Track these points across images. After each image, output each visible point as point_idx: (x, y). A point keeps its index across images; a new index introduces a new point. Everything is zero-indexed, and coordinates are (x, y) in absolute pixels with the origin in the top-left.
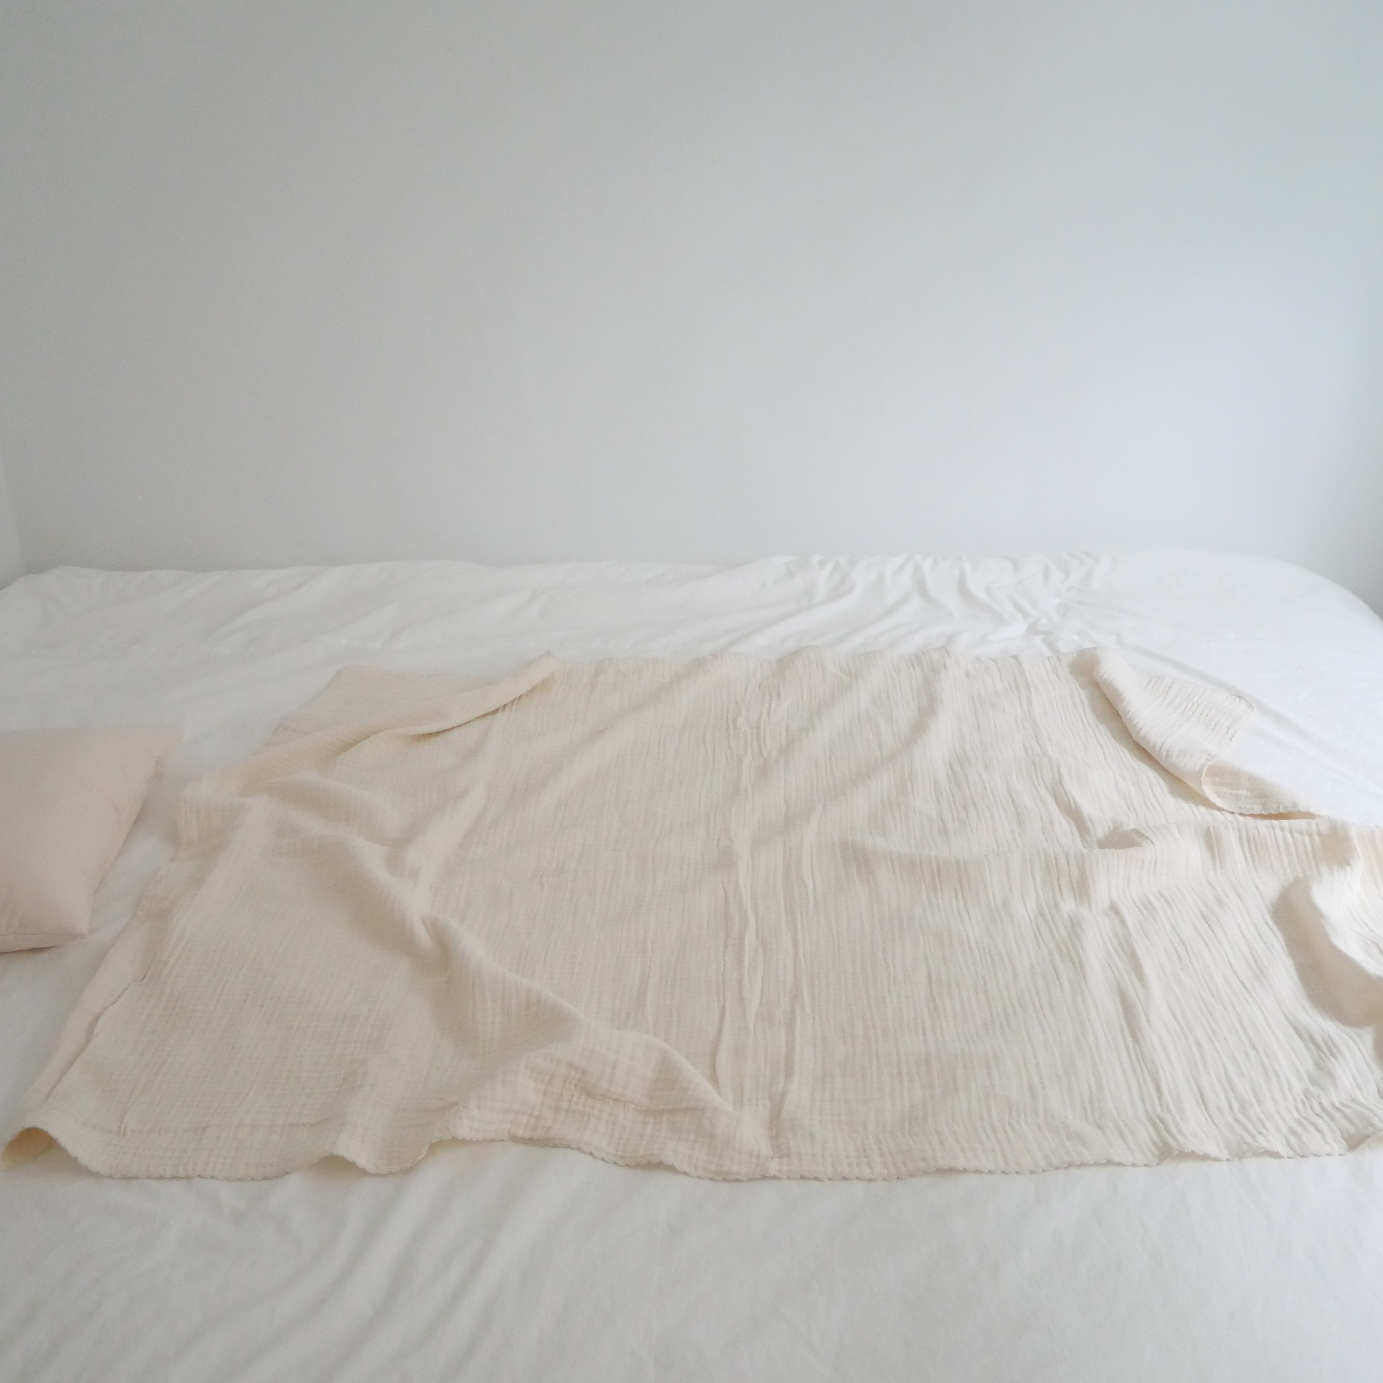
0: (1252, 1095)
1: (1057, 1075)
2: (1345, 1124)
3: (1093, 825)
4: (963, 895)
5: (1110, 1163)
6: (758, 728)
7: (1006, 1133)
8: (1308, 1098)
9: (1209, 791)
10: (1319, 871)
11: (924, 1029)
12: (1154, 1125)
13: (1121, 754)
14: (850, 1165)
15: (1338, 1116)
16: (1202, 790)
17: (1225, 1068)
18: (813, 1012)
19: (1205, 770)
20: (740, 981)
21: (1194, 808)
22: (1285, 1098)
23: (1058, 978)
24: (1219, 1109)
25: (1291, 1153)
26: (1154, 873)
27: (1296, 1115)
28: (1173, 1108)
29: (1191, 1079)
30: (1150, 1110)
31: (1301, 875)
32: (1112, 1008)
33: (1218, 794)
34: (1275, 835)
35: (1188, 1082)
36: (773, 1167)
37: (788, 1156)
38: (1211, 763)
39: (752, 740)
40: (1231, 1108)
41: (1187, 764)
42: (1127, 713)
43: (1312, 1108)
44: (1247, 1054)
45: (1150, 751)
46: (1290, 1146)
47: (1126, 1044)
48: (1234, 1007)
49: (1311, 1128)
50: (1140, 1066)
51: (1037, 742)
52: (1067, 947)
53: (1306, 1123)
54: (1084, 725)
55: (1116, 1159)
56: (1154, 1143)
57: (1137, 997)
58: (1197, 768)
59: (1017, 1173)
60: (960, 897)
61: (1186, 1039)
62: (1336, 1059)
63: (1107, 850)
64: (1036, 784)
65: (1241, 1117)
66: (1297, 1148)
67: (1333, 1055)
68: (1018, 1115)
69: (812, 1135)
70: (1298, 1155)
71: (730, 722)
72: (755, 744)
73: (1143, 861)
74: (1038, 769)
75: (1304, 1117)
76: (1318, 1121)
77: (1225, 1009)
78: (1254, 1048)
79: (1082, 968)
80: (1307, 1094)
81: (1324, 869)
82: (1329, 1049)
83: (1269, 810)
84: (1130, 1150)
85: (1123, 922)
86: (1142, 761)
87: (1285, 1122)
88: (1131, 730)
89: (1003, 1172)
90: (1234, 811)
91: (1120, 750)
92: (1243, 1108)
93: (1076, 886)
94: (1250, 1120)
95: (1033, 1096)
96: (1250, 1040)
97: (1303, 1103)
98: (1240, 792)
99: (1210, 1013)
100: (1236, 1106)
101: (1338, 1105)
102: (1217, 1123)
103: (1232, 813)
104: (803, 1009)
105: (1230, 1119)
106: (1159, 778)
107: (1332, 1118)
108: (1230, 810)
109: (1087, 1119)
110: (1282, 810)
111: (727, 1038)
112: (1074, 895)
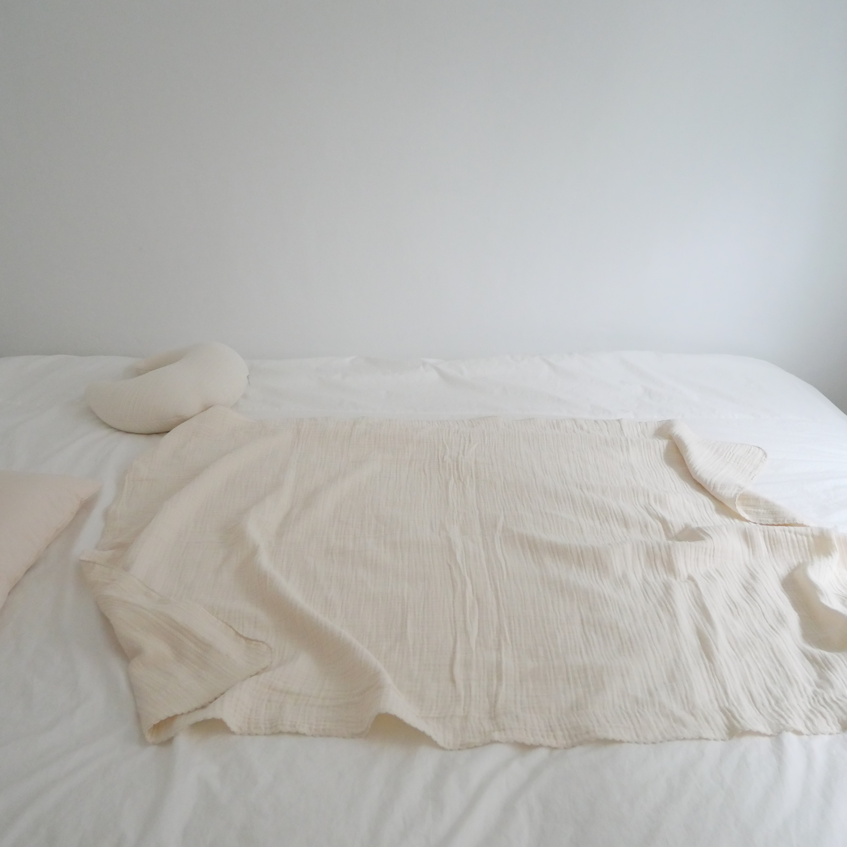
0: (782, 695)
1: (665, 683)
2: (840, 713)
3: (672, 526)
4: (598, 569)
5: (700, 738)
6: (457, 462)
7: (636, 716)
8: (816, 696)
9: (740, 510)
10: (812, 559)
11: (581, 652)
12: (725, 714)
13: (686, 486)
14: (543, 736)
15: (835, 707)
16: (737, 509)
17: (764, 680)
18: (512, 642)
19: (738, 496)
20: (465, 621)
21: (732, 520)
22: (802, 696)
23: (661, 622)
24: (763, 705)
25: (807, 732)
26: (713, 556)
27: (810, 707)
28: (736, 704)
29: (745, 687)
30: (722, 705)
31: (801, 561)
32: (695, 642)
33: (746, 512)
34: (786, 535)
35: (743, 689)
36: (496, 736)
37: (504, 730)
38: (741, 492)
39: (453, 469)
40: (770, 704)
41: (727, 493)
42: (689, 460)
43: (819, 701)
44: (777, 670)
45: (703, 485)
46: (806, 726)
47: (705, 664)
48: (768, 640)
49: (819, 715)
50: (714, 677)
51: (634, 478)
52: (664, 602)
53: (816, 712)
54: (662, 467)
55: (704, 736)
56: (726, 726)
57: (709, 634)
58: (733, 496)
59: (645, 743)
60: (596, 570)
61: (740, 661)
62: (831, 671)
63: (684, 542)
64: (635, 503)
65: (777, 708)
66: (811, 729)
67: (829, 669)
68: (643, 706)
69: (517, 717)
70: (813, 733)
71: (440, 458)
72: (456, 472)
73: (706, 549)
74: (635, 493)
75: (814, 708)
76: (823, 710)
77: (762, 641)
78: (781, 665)
79: (675, 616)
80: (815, 693)
81: (815, 558)
82: (826, 665)
83: (778, 522)
84: (713, 730)
85: (697, 586)
86: (698, 491)
87: (803, 711)
88: (691, 471)
89: (636, 743)
90: (756, 522)
91: (685, 484)
92: (777, 702)
93: (666, 564)
94: (782, 710)
95: (651, 694)
96: (778, 661)
97: (813, 699)
98: (759, 510)
99: (753, 644)
100: (773, 702)
101: (835, 699)
102: (762, 713)
103: (755, 523)
104: (505, 640)
105: (770, 711)
106: (710, 501)
107: (832, 708)
108: (754, 522)
109: (684, 709)
110: (786, 522)
111: (459, 656)
112: (665, 570)
